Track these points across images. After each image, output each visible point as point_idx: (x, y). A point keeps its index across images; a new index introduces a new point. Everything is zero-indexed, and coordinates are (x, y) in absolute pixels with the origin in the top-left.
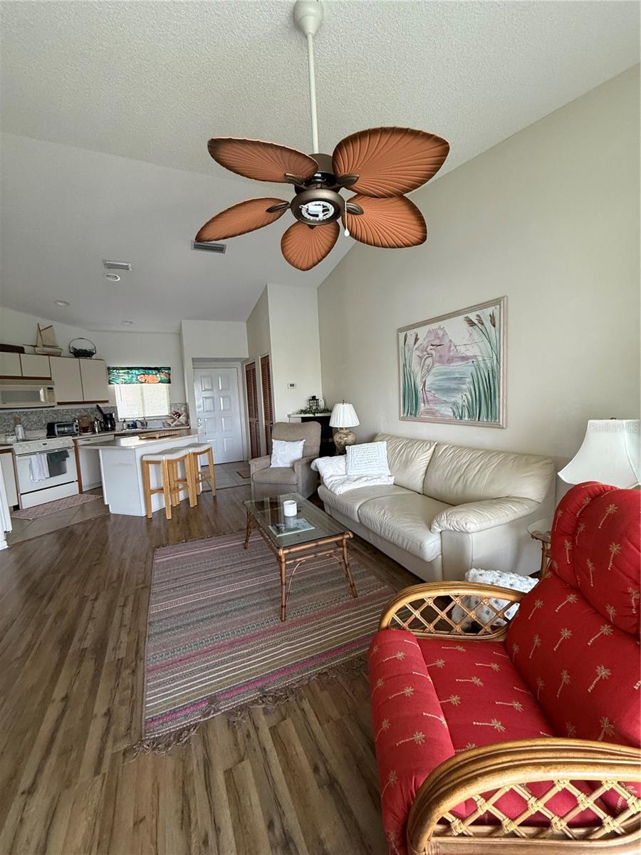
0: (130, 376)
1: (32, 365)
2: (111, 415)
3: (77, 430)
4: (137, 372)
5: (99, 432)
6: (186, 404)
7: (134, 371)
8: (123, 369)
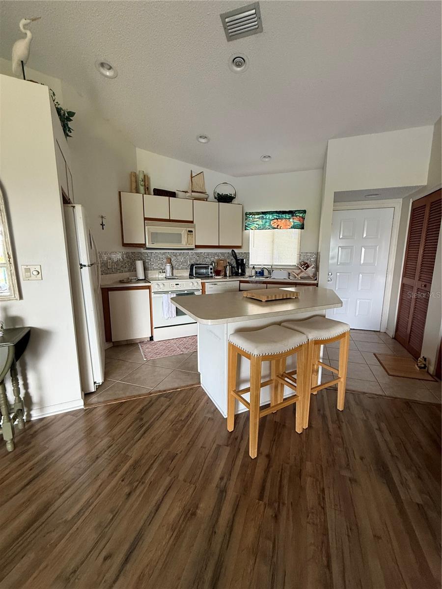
0: (264, 221)
1: (180, 208)
2: (242, 260)
3: (211, 273)
4: (271, 216)
5: (229, 276)
6: (318, 254)
7: (268, 216)
8: (258, 213)
